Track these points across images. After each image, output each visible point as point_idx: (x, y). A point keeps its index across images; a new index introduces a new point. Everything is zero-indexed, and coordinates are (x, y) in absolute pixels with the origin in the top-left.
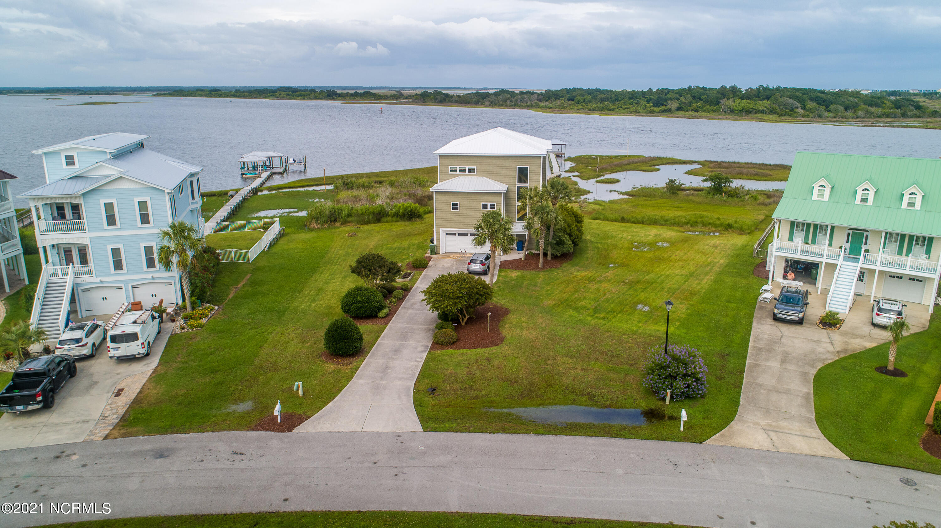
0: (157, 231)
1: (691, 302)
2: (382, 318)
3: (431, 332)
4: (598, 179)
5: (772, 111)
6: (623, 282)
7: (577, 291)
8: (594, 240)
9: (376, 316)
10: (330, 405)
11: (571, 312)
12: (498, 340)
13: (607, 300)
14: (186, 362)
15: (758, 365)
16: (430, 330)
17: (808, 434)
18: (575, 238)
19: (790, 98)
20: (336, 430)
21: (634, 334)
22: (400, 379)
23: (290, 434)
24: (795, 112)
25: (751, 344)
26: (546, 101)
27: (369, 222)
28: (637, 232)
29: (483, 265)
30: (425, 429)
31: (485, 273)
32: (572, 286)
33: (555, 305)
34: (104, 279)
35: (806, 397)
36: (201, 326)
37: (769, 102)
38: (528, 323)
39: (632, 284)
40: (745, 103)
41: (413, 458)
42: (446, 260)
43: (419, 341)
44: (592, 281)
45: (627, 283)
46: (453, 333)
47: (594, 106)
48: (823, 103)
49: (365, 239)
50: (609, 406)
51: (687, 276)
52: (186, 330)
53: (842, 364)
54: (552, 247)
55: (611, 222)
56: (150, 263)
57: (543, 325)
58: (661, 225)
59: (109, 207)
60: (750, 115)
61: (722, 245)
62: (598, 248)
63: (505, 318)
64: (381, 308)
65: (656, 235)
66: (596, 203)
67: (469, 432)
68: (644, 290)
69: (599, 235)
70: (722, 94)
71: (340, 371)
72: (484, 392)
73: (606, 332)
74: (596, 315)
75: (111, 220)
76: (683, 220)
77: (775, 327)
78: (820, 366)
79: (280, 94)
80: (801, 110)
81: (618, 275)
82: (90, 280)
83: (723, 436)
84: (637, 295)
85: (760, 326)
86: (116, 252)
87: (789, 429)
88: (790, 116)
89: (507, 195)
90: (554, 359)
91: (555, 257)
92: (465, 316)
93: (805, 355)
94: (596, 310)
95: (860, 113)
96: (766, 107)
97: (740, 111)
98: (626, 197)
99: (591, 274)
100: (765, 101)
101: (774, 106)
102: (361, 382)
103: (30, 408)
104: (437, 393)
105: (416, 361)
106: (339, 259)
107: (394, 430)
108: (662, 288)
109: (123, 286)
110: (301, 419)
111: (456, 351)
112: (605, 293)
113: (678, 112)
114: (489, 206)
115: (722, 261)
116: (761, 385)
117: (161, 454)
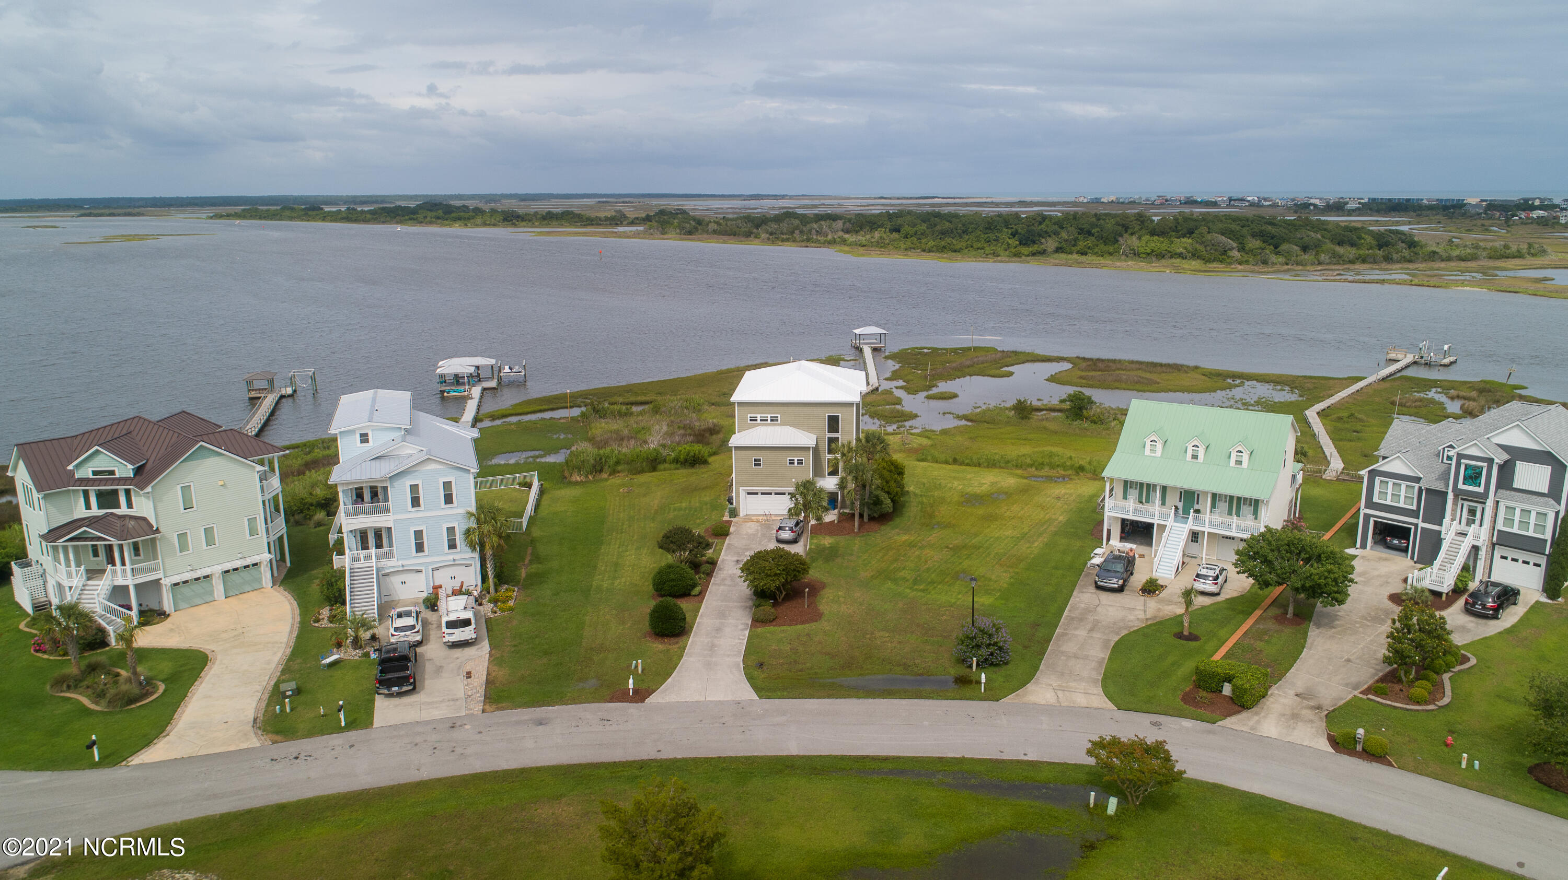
0: (462, 511)
1: (1017, 570)
2: (695, 596)
3: (748, 609)
4: (930, 392)
5: (1195, 255)
6: (947, 547)
7: (896, 560)
8: (918, 491)
9: (689, 595)
10: (670, 680)
11: (889, 584)
12: (816, 616)
13: (928, 570)
14: (515, 646)
15: (1066, 634)
16: (747, 607)
17: (1090, 692)
18: (895, 496)
19: (1223, 234)
20: (683, 700)
21: (951, 606)
22: (728, 656)
23: (643, 704)
24: (1229, 257)
25: (1066, 613)
26: (857, 232)
27: (642, 471)
28: (970, 479)
29: (793, 532)
30: (761, 697)
31: (795, 541)
32: (891, 553)
33: (872, 576)
34: (405, 562)
35: (1100, 662)
36: (511, 609)
37: (1190, 241)
38: (845, 597)
39: (956, 550)
40: (1156, 243)
41: (754, 719)
42: (749, 524)
43: (737, 620)
44: (913, 546)
45: (951, 549)
46: (773, 610)
47: (931, 243)
48: (1271, 241)
49: (645, 495)
50: (922, 675)
51: (1018, 538)
52: (498, 614)
53: (1145, 630)
54: (868, 508)
55: (940, 465)
56: (452, 545)
57: (861, 600)
58: (1001, 467)
59: (414, 488)
60: (1163, 261)
61: (1066, 497)
62: (922, 503)
63: (822, 593)
64: (694, 586)
65: (993, 483)
66: (926, 433)
67: (799, 698)
68: (969, 557)
69: (924, 484)
70: (1123, 226)
71: (668, 650)
72: (808, 665)
73: (924, 605)
74: (916, 587)
75: (416, 502)
76: (1028, 461)
77: (1094, 596)
78: (1124, 632)
79: (425, 217)
80: (1237, 253)
81: (942, 538)
82: (390, 564)
83: (1017, 695)
84: (960, 563)
85: (1080, 595)
86: (418, 534)
87: (1076, 688)
88: (1221, 262)
89: (816, 450)
90: (872, 633)
91: (872, 519)
92: (782, 593)
93: (1115, 623)
94: (915, 582)
95: (1323, 257)
96: (1185, 248)
97: (1148, 254)
98: (964, 422)
99: (912, 538)
100: (1185, 240)
101: (1198, 247)
102: (691, 659)
103: (405, 689)
104: (765, 668)
105: (739, 639)
106: (623, 524)
107: (733, 699)
108: (989, 554)
109: (423, 568)
110: (649, 693)
111: (776, 628)
112: (926, 561)
113: (1057, 254)
114: (796, 462)
115: (1061, 518)
116: (1063, 652)
117: (540, 723)
